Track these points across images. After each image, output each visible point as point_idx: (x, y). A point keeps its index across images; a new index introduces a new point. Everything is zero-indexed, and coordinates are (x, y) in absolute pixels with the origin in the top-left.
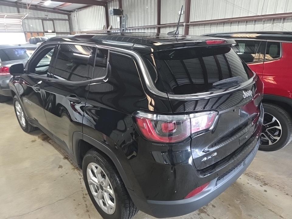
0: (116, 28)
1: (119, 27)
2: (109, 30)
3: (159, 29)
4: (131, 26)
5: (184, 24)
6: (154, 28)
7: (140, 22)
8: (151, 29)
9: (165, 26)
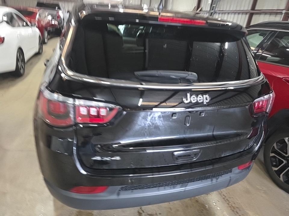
0: (206, 10)
1: (209, 9)
2: (198, 11)
3: (251, 15)
4: (221, 10)
5: (284, 12)
6: (246, 13)
7: (232, 6)
8: (242, 14)
9: (260, 12)
